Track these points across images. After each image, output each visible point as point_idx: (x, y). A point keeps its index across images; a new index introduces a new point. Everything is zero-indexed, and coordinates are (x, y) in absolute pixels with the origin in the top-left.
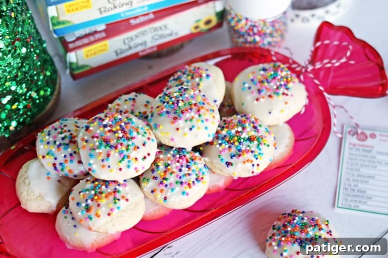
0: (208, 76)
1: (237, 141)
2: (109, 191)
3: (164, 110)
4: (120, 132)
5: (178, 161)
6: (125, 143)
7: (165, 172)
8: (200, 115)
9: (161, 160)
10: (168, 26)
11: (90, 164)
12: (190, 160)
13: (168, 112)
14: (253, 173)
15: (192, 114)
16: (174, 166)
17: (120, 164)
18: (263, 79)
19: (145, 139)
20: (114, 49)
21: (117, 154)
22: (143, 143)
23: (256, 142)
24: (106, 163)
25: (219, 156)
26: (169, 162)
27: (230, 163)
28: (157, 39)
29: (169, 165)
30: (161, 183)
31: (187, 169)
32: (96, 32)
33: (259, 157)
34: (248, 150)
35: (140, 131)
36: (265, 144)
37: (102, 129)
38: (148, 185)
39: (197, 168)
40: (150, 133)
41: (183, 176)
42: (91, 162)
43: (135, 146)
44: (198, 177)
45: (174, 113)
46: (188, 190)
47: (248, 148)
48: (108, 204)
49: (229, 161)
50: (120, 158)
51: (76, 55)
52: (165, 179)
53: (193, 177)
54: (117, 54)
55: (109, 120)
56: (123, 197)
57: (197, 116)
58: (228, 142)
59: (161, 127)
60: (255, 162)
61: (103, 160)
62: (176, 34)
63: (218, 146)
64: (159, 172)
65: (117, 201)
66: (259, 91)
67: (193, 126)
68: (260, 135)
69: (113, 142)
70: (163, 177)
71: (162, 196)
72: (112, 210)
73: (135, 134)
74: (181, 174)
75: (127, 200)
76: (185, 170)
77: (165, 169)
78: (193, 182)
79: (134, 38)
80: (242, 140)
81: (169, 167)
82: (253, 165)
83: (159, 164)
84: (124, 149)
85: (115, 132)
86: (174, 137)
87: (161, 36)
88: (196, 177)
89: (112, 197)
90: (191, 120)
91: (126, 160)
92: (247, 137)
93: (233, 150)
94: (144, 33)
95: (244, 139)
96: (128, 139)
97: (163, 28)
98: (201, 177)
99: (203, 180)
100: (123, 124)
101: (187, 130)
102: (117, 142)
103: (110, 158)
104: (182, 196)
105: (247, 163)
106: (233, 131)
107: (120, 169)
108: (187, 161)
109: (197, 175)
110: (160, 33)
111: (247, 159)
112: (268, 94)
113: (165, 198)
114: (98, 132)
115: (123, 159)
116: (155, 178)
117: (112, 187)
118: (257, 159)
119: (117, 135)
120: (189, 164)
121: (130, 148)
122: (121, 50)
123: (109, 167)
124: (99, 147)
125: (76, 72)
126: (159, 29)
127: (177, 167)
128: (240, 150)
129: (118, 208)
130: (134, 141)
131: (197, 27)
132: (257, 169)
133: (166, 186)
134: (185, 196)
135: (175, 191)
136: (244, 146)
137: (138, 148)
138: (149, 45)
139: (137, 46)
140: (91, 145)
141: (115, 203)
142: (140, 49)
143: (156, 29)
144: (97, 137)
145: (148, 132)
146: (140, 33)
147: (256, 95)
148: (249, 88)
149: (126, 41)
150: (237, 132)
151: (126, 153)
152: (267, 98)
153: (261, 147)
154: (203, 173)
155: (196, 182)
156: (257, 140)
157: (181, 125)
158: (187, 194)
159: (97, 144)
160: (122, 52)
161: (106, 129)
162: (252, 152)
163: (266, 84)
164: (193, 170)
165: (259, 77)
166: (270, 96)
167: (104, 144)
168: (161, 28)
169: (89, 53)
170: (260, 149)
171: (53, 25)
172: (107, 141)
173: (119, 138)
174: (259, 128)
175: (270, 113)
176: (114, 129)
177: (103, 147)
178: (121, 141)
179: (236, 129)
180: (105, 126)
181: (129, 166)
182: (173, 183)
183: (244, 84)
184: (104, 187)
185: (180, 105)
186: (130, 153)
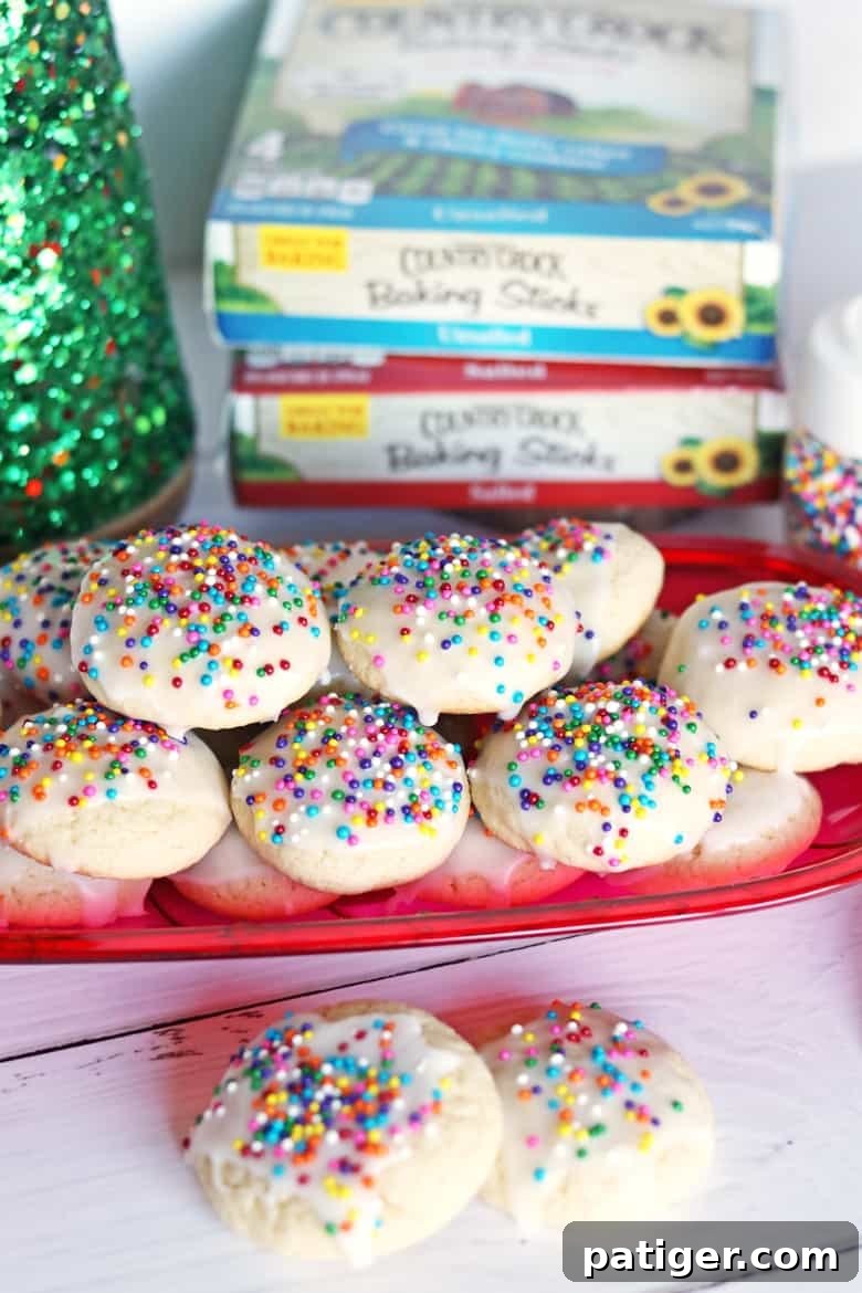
0: (599, 551)
1: (588, 737)
2: (112, 739)
3: (395, 570)
4: (212, 572)
5: (372, 737)
6: (218, 607)
7: (315, 753)
8: (493, 616)
9: (323, 719)
10: (584, 422)
11: (89, 649)
12: (413, 750)
13: (399, 579)
14: (598, 851)
15: (472, 602)
16: (352, 742)
17: (179, 662)
18: (779, 614)
19: (289, 617)
20: (387, 439)
21: (178, 633)
22: (277, 623)
23: (645, 760)
24: (137, 653)
25: (510, 766)
26: (343, 729)
27: (536, 795)
28: (538, 458)
29: (336, 736)
30: (287, 779)
31: (388, 767)
32: (346, 365)
33: (635, 805)
34: (607, 773)
35: (282, 589)
36: (675, 778)
37: (162, 555)
38: (248, 778)
39: (423, 781)
40: (312, 609)
41: (365, 783)
42: (95, 640)
43: (246, 624)
44: (416, 803)
45: (418, 585)
46: (358, 824)
47: (611, 767)
48: (85, 771)
49: (534, 789)
50: (186, 648)
51: (257, 412)
52: (303, 770)
53: (397, 799)
54: (394, 463)
55: (196, 539)
56: (142, 771)
57: (483, 613)
58: (559, 733)
59: (359, 613)
60: (617, 818)
61: (129, 642)
62: (609, 463)
63: (521, 735)
64: (296, 746)
65: (117, 771)
66: (748, 642)
67: (455, 638)
68: (674, 746)
69: (179, 597)
70: (299, 764)
71: (272, 819)
72: (87, 791)
73: (259, 590)
74: (360, 774)
75: (152, 785)
76: (380, 767)
77: (318, 745)
78: (390, 812)
79: (459, 420)
80: (603, 739)
81: (333, 742)
82: (606, 827)
83: (310, 725)
84: (206, 619)
85: (196, 570)
86: (382, 654)
87: (554, 453)
88: (407, 802)
89: (108, 757)
90: (456, 619)
91: (202, 657)
92: (625, 735)
93: (563, 761)
94: (496, 416)
95: (611, 738)
96: (230, 598)
97: (564, 422)
98: (425, 808)
99: (425, 821)
100: (233, 556)
101: (432, 640)
102: (192, 596)
103: (155, 636)
104: (333, 837)
105: (587, 813)
106: (590, 708)
107: (177, 682)
108: (402, 748)
109: (412, 796)
110: (552, 436)
111: (591, 797)
112: (773, 656)
113: (279, 830)
114: (148, 560)
115: (192, 652)
116: (276, 761)
117: (126, 735)
118: (626, 809)
119: (200, 577)
120: (402, 756)
121: (227, 623)
122: (409, 449)
123: (143, 665)
124: (130, 602)
125: (252, 476)
126: (548, 419)
127: (357, 751)
128: (582, 766)
129: (109, 792)
130: (247, 609)
131: (684, 466)
132: (617, 845)
133: (298, 792)
134: (343, 843)
135: (316, 817)
136: (601, 758)
137: (254, 631)
138: (510, 469)
139: (465, 456)
140: (112, 592)
141: (108, 775)
142: (473, 471)
143: (537, 417)
144: (137, 574)
145: (306, 604)
146: (482, 410)
147: (732, 649)
148: (722, 625)
149: (432, 424)
150: (602, 713)
151: (209, 636)
152: (762, 665)
153: (656, 778)
154: (438, 802)
155: (399, 816)
156: (651, 756)
157: (421, 622)
158: (351, 839)
159: (130, 590)
160: (413, 460)
161: (175, 558)
162: (618, 782)
163: (781, 628)
164: (406, 780)
165: (770, 606)
166: (774, 664)
167: (151, 594)
168: (556, 420)
169: (299, 420)
170: (648, 784)
171: (220, 294)
172: (161, 589)
173: (203, 588)
174: (682, 728)
175: (753, 714)
176: (198, 563)
177: (142, 603)
178: (205, 598)
179: (601, 705)
180: (175, 550)
181: (204, 679)
182: (324, 790)
183: (712, 610)
184: (101, 726)
185: (448, 568)
186: (222, 639)
